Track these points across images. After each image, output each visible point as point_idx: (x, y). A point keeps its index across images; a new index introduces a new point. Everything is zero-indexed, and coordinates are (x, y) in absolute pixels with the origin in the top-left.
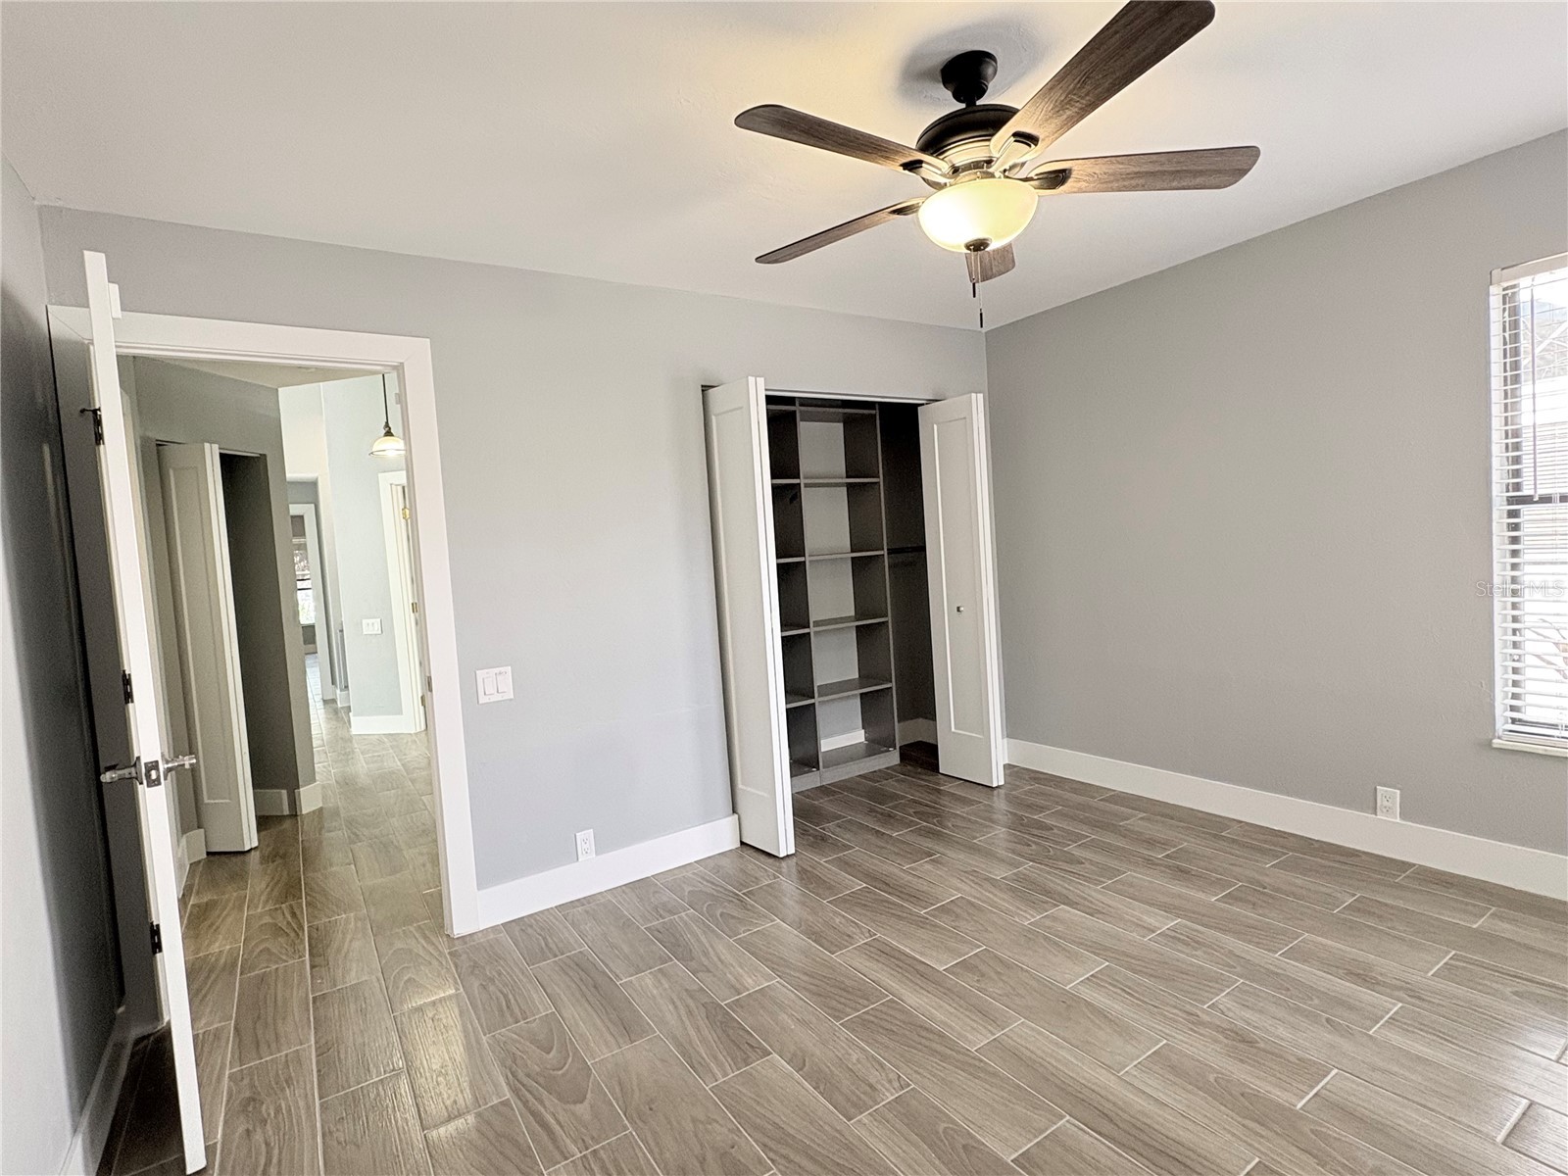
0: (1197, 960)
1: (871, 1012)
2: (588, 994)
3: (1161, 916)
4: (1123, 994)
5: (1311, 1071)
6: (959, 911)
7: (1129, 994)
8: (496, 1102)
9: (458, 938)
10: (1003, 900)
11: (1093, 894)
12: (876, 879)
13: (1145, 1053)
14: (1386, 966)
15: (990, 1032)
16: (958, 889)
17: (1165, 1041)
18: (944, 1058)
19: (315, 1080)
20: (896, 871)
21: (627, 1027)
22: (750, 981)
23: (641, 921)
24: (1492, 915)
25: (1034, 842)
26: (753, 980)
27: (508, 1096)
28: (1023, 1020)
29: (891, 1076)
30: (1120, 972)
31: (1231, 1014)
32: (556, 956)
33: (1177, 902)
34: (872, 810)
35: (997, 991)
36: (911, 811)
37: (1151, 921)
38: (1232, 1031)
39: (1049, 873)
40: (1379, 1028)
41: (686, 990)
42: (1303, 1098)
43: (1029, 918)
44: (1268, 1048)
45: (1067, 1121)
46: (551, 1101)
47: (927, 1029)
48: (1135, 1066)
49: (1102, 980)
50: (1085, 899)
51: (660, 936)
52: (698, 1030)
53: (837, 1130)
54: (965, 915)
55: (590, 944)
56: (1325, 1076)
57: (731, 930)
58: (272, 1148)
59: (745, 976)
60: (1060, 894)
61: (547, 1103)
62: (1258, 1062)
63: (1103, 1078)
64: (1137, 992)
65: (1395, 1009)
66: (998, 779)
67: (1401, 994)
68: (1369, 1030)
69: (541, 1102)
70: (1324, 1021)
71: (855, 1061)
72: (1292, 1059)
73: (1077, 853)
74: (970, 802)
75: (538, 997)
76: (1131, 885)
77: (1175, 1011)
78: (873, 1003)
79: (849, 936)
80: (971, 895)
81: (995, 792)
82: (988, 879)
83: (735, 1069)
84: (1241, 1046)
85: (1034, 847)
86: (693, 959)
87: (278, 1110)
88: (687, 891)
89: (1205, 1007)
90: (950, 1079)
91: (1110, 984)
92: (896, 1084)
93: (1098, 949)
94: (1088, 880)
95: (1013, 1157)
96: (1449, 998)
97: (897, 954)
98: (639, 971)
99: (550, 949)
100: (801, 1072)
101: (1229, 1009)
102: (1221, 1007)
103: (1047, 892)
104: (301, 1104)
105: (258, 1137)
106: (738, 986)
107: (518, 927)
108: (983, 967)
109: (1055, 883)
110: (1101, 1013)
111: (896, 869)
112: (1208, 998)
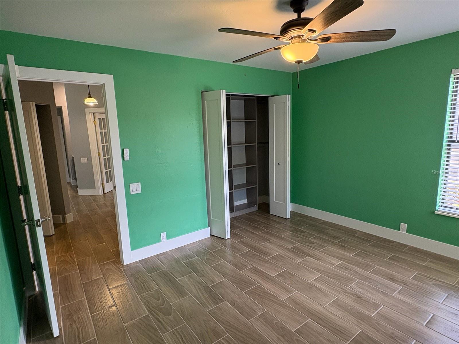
0: (347, 274)
1: (253, 289)
2: (168, 283)
3: (337, 260)
4: (325, 284)
5: (376, 306)
6: (278, 258)
7: (327, 283)
8: (145, 315)
9: (125, 265)
10: (291, 255)
11: (317, 253)
12: (253, 248)
13: (331, 301)
14: (399, 276)
15: (288, 295)
16: (278, 252)
17: (337, 297)
18: (275, 302)
19: (88, 309)
20: (259, 245)
21: (181, 293)
22: (217, 279)
23: (182, 260)
24: (429, 261)
25: (300, 237)
26: (218, 279)
27: (148, 314)
28: (297, 291)
29: (260, 308)
30: (324, 277)
31: (355, 290)
32: (157, 271)
33: (341, 256)
34: (250, 225)
35: (289, 283)
36: (262, 226)
37: (334, 262)
38: (356, 295)
39: (304, 246)
40: (396, 294)
41: (198, 282)
42: (373, 313)
43: (299, 261)
44: (365, 299)
45: (309, 320)
46: (161, 315)
47: (269, 294)
48: (328, 305)
49: (319, 280)
50: (314, 255)
51: (188, 265)
52: (203, 294)
53: (245, 323)
54: (280, 260)
55: (167, 267)
56: (380, 307)
57: (209, 263)
58: (79, 329)
59: (215, 278)
60: (307, 253)
61: (160, 315)
62: (363, 304)
63: (320, 308)
64: (329, 283)
65: (400, 288)
66: (288, 216)
67: (402, 284)
68: (392, 294)
69: (158, 315)
70: (380, 292)
71: (249, 303)
72: (371, 303)
73: (313, 240)
74: (281, 223)
75: (153, 284)
76: (328, 251)
77: (340, 289)
78: (254, 286)
79: (245, 266)
80: (281, 253)
81: (287, 220)
82: (286, 248)
83: (214, 305)
84: (358, 299)
85: (300, 238)
86: (199, 272)
87: (79, 318)
88: (195, 251)
89: (348, 288)
90: (277, 308)
91: (322, 281)
92: (261, 310)
93: (318, 270)
94: (315, 249)
95: (294, 330)
96: (415, 285)
97: (260, 272)
98: (183, 276)
99: (155, 269)
100: (234, 307)
101: (355, 288)
102: (353, 288)
103: (304, 253)
104: (86, 316)
105: (74, 326)
106: (213, 281)
107: (144, 261)
108: (285, 276)
109: (306, 250)
110: (319, 289)
111: (259, 244)
112: (349, 285)
